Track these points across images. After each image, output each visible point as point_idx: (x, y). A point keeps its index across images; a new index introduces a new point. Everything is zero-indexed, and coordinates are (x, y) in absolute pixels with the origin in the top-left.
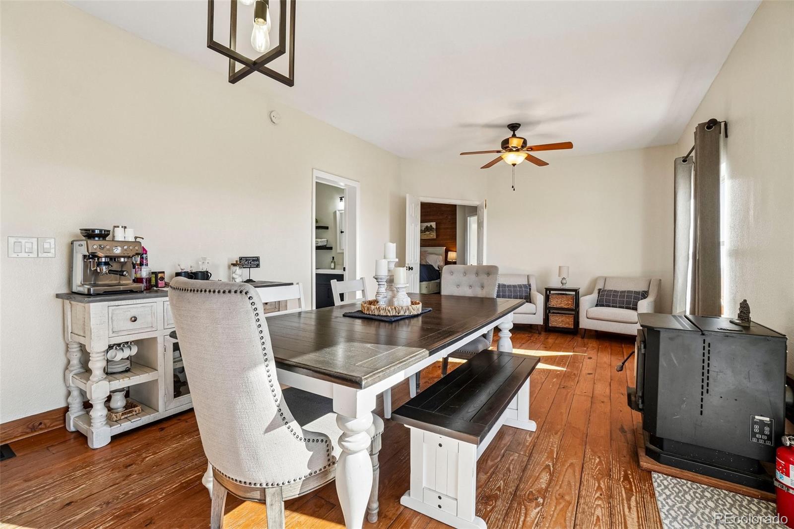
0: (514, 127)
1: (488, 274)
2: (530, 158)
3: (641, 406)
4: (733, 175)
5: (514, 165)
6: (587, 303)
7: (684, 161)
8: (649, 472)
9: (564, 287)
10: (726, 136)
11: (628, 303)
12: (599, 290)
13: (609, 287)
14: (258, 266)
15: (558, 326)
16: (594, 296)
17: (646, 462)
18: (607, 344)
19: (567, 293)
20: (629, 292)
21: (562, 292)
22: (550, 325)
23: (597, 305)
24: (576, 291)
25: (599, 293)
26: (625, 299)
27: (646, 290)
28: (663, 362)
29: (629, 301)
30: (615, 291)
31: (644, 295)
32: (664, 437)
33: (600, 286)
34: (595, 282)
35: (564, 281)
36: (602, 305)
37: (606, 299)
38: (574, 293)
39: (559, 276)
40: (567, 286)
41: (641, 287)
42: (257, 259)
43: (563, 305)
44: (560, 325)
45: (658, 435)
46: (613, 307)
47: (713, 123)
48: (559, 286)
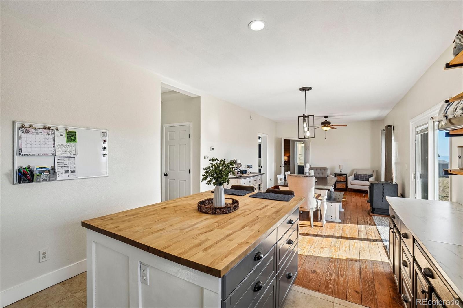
0: (326, 117)
1: (324, 170)
2: (332, 128)
3: (370, 202)
4: (395, 140)
5: (326, 131)
6: (350, 179)
7: (384, 131)
8: (372, 216)
9: (341, 173)
10: (394, 130)
11: (366, 179)
12: (355, 174)
13: (359, 173)
14: (252, 168)
15: (339, 188)
16: (353, 176)
17: (371, 214)
18: (359, 193)
19: (343, 175)
20: (366, 175)
21: (340, 175)
22: (336, 187)
23: (354, 180)
24: (346, 174)
25: (355, 175)
26: (365, 177)
27: (372, 174)
28: (374, 191)
29: (366, 178)
30: (361, 174)
31: (371, 176)
32: (375, 207)
33: (355, 172)
34: (353, 171)
35: (341, 171)
36: (356, 180)
37: (358, 177)
38: (345, 175)
39: (339, 169)
40: (342, 173)
41: (370, 173)
42: (252, 166)
43: (341, 180)
44: (340, 187)
45: (374, 207)
46: (360, 180)
47: (390, 126)
48: (339, 172)
